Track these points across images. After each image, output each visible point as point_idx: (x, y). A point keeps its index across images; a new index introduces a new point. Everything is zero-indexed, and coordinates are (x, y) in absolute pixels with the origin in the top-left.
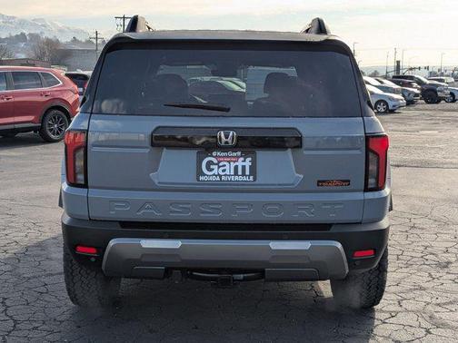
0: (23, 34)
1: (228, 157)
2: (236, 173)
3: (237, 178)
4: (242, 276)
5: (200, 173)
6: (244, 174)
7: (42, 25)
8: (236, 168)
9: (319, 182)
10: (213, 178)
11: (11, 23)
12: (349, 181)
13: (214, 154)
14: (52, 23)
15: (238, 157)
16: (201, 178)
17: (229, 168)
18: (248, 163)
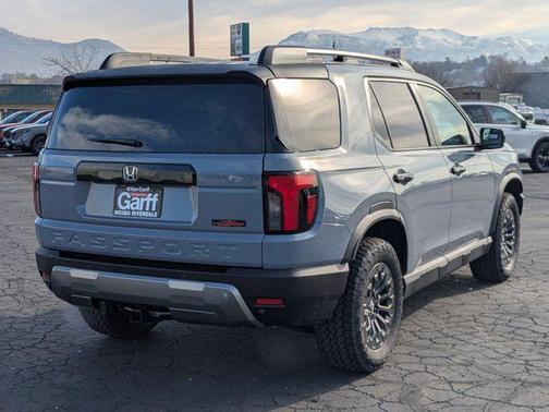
0: (483, 57)
1: (138, 192)
2: (144, 210)
3: (144, 214)
4: (159, 314)
5: (116, 207)
6: (150, 210)
7: (509, 45)
8: (145, 203)
9: (214, 221)
10: (125, 213)
11: (471, 45)
12: (244, 222)
13: (128, 189)
14: (520, 42)
15: (147, 193)
16: (116, 212)
17: (139, 203)
18: (155, 199)
